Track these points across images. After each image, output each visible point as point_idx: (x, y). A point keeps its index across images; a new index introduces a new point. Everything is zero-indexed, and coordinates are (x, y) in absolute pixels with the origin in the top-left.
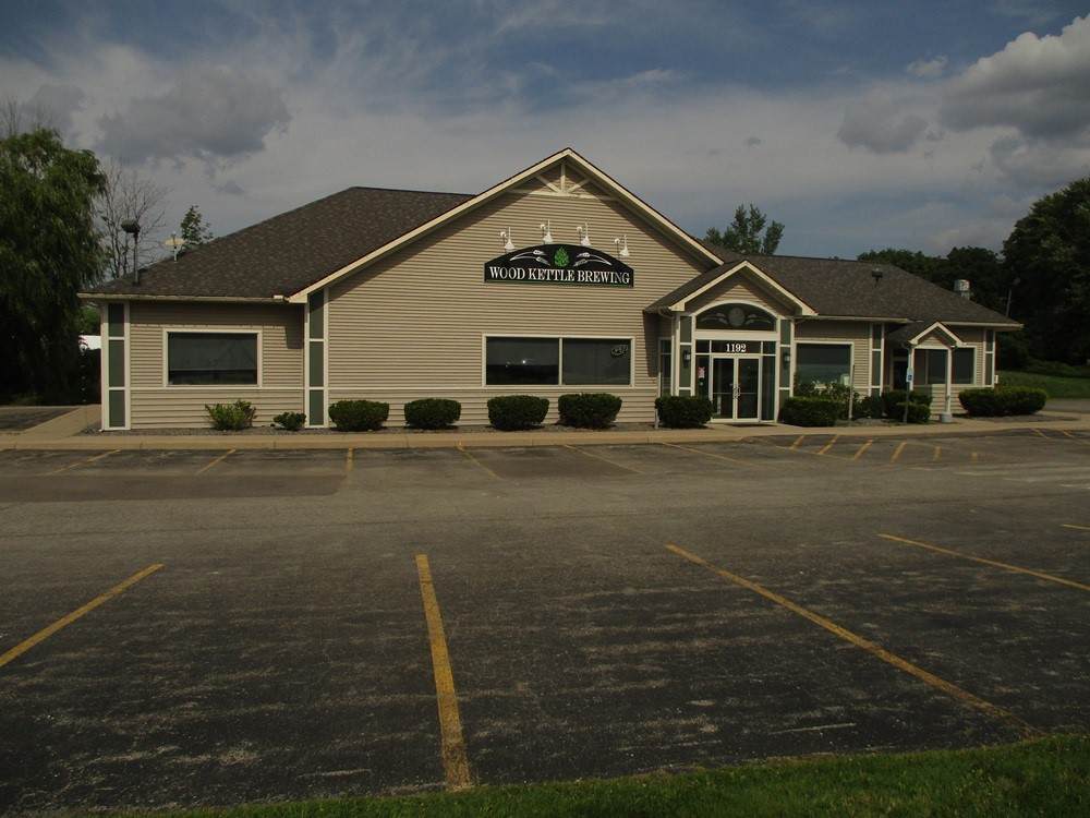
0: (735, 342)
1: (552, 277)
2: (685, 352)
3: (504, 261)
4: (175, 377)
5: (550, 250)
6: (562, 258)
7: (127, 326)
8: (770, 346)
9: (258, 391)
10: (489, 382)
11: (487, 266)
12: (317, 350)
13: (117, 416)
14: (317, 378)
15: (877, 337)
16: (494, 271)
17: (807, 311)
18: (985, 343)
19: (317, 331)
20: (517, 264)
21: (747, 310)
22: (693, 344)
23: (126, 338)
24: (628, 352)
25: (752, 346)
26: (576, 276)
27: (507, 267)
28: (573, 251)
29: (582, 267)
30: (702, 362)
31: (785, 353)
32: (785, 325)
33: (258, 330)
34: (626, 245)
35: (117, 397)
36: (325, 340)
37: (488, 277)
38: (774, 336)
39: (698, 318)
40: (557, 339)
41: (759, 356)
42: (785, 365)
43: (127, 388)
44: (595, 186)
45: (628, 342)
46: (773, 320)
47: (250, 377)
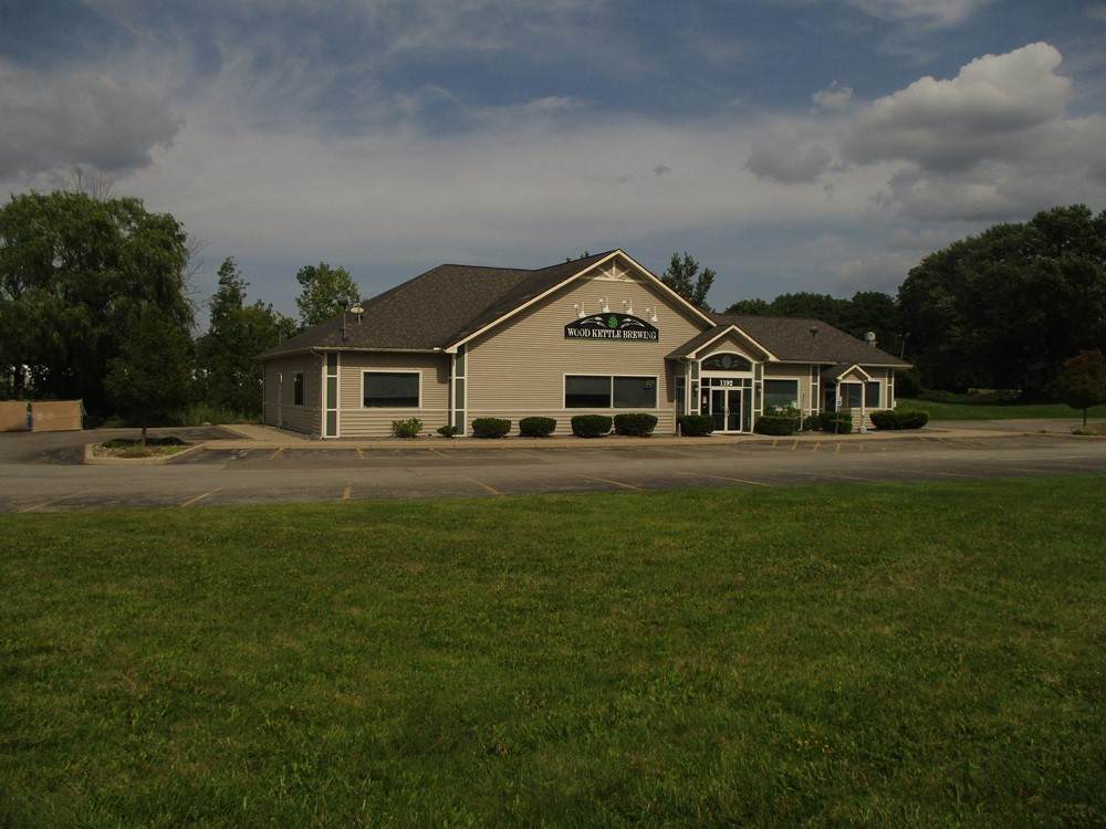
0: (726, 379)
1: (607, 335)
2: (695, 386)
3: (577, 325)
4: (368, 402)
5: (606, 317)
6: (613, 322)
7: (339, 367)
8: (748, 382)
9: (420, 412)
10: (567, 406)
11: (566, 327)
12: (460, 383)
13: (332, 430)
14: (460, 404)
15: (815, 375)
16: (571, 332)
17: (772, 358)
18: (887, 379)
19: (460, 372)
20: (585, 326)
21: (734, 357)
22: (699, 381)
23: (338, 376)
24: (655, 386)
25: (737, 382)
26: (622, 334)
27: (580, 328)
28: (621, 317)
29: (626, 329)
30: (705, 393)
31: (758, 387)
32: (758, 367)
33: (419, 371)
34: (655, 313)
35: (332, 417)
36: (465, 378)
37: (567, 335)
38: (750, 375)
39: (703, 362)
40: (609, 378)
41: (741, 389)
42: (758, 394)
43: (338, 410)
45: (655, 379)
46: (750, 364)
47: (414, 402)
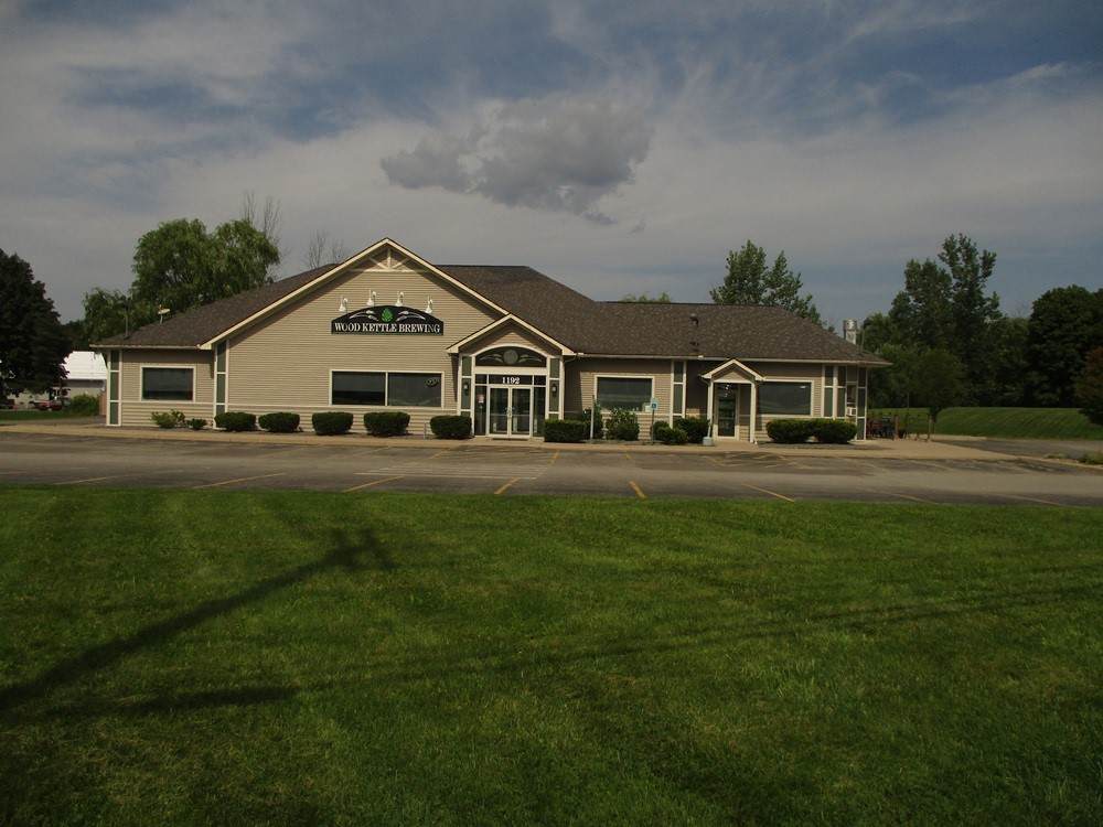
0: (510, 376)
1: (380, 329)
2: (466, 383)
3: (345, 319)
4: (147, 395)
5: (378, 310)
6: (387, 315)
7: (120, 363)
8: (541, 380)
9: (193, 405)
10: (334, 403)
11: (333, 322)
12: (221, 379)
13: (114, 419)
14: (221, 398)
15: (678, 372)
16: (338, 326)
17: (566, 352)
18: (823, 379)
19: (222, 367)
20: (354, 321)
21: (520, 351)
22: (473, 378)
23: (120, 371)
24: (439, 383)
25: (525, 379)
26: (398, 328)
27: (349, 322)
28: (395, 311)
29: (403, 322)
30: (481, 391)
31: (555, 385)
32: (555, 364)
33: (193, 366)
34: (431, 301)
35: (114, 407)
36: (226, 373)
37: (334, 330)
38: (545, 372)
39: (476, 357)
40: (384, 374)
41: (531, 387)
42: (555, 394)
43: (120, 401)
44: (412, 264)
45: (440, 375)
46: (544, 359)
47: (189, 396)
